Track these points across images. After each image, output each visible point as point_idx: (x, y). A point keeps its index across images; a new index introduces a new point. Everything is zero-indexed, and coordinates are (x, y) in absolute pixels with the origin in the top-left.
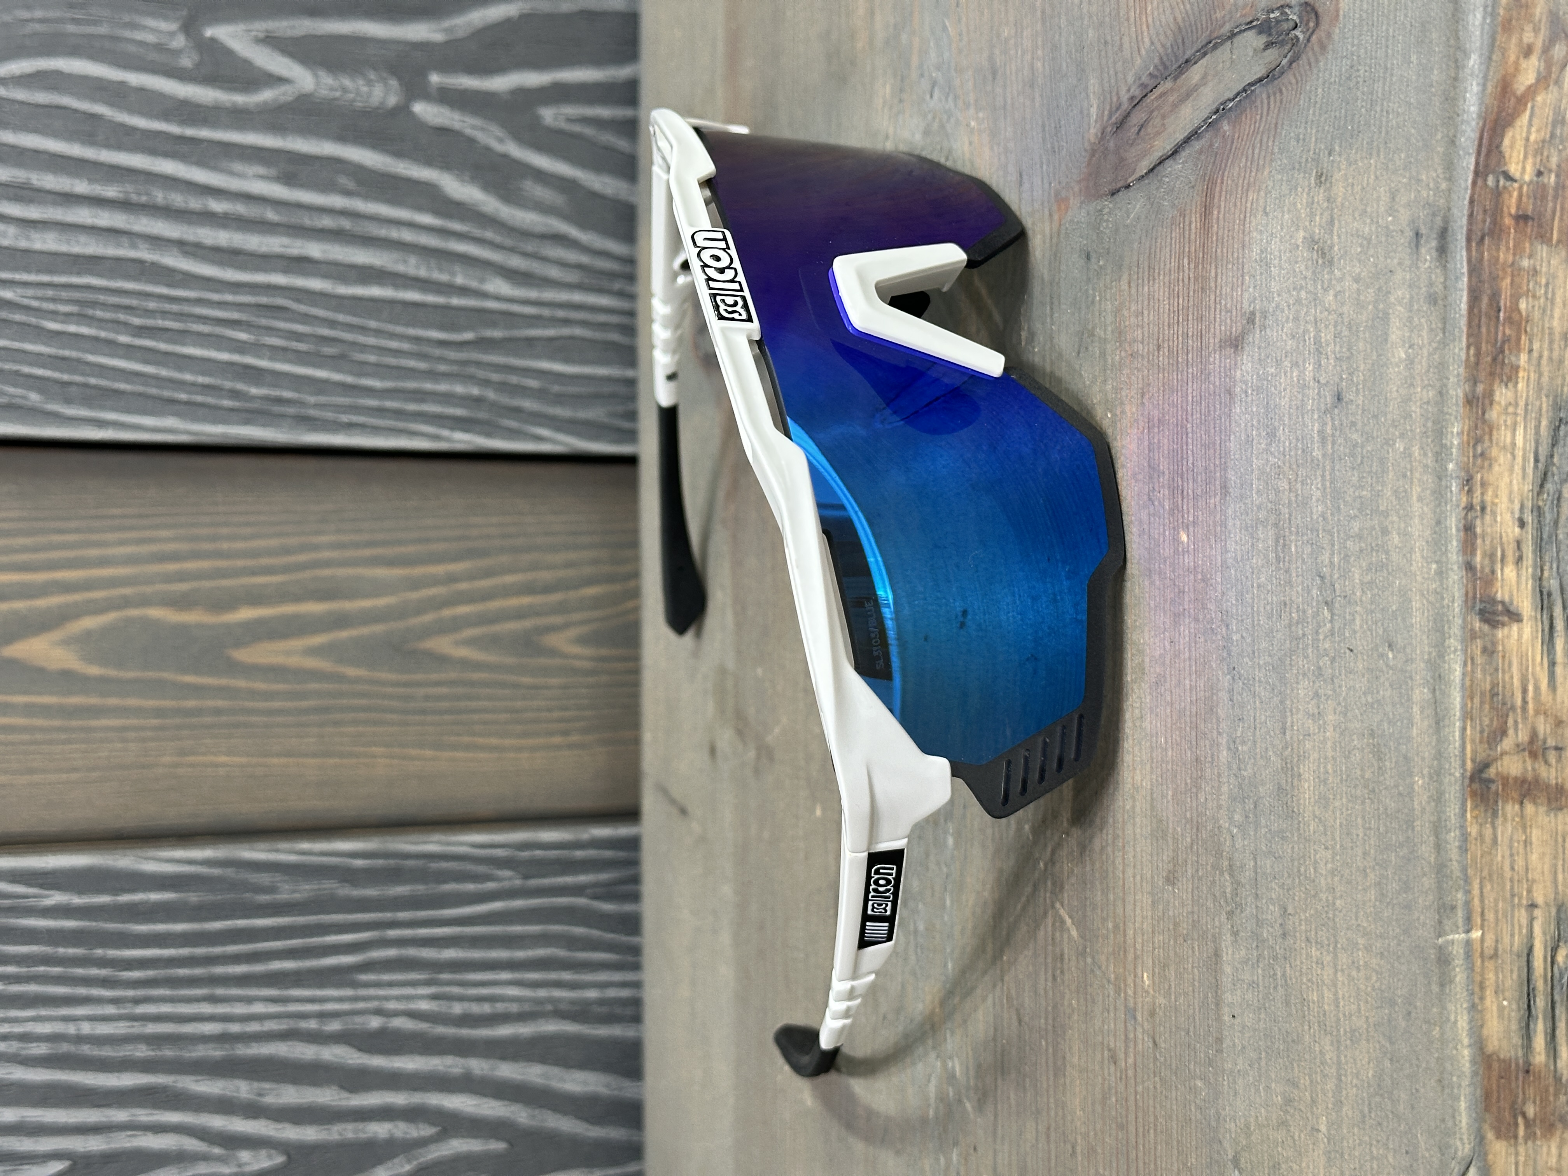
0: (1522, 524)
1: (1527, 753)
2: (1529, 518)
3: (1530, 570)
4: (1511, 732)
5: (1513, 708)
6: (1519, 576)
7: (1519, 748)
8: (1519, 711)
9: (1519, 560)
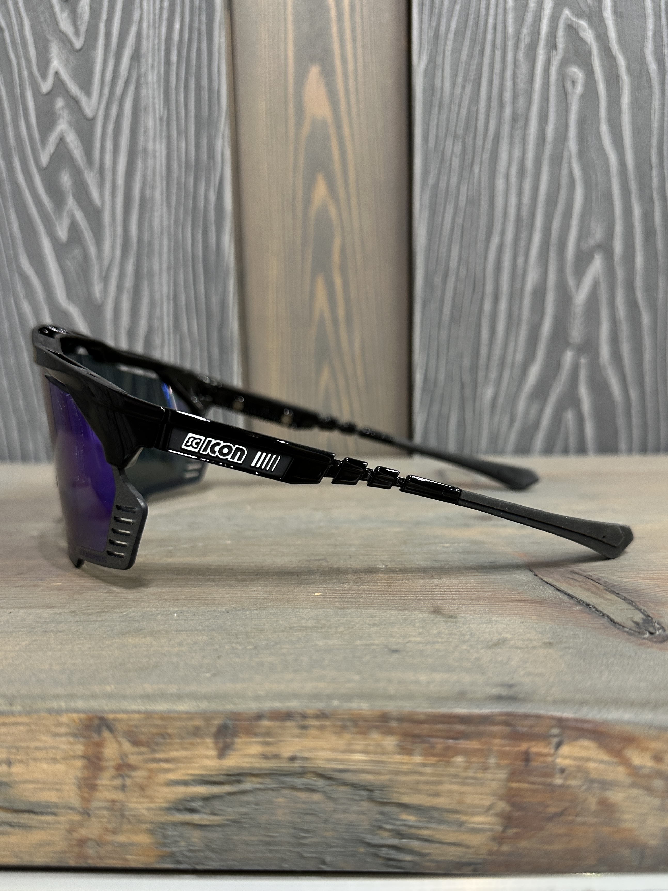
0: (293, 759)
1: (120, 762)
2: (297, 765)
3: (257, 765)
4: (136, 749)
5: (154, 751)
6: (252, 756)
7: (124, 755)
8: (151, 756)
9: (265, 757)
